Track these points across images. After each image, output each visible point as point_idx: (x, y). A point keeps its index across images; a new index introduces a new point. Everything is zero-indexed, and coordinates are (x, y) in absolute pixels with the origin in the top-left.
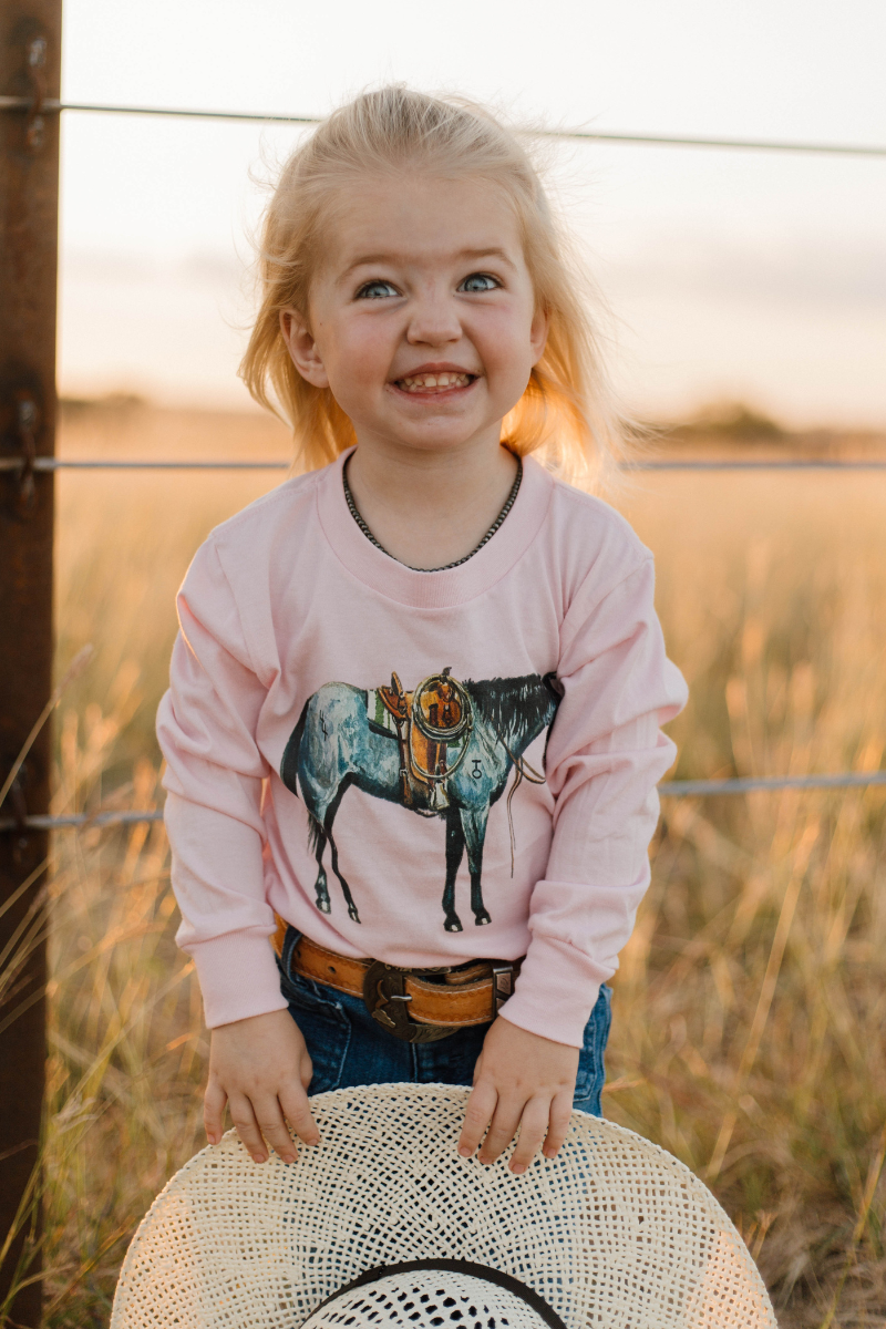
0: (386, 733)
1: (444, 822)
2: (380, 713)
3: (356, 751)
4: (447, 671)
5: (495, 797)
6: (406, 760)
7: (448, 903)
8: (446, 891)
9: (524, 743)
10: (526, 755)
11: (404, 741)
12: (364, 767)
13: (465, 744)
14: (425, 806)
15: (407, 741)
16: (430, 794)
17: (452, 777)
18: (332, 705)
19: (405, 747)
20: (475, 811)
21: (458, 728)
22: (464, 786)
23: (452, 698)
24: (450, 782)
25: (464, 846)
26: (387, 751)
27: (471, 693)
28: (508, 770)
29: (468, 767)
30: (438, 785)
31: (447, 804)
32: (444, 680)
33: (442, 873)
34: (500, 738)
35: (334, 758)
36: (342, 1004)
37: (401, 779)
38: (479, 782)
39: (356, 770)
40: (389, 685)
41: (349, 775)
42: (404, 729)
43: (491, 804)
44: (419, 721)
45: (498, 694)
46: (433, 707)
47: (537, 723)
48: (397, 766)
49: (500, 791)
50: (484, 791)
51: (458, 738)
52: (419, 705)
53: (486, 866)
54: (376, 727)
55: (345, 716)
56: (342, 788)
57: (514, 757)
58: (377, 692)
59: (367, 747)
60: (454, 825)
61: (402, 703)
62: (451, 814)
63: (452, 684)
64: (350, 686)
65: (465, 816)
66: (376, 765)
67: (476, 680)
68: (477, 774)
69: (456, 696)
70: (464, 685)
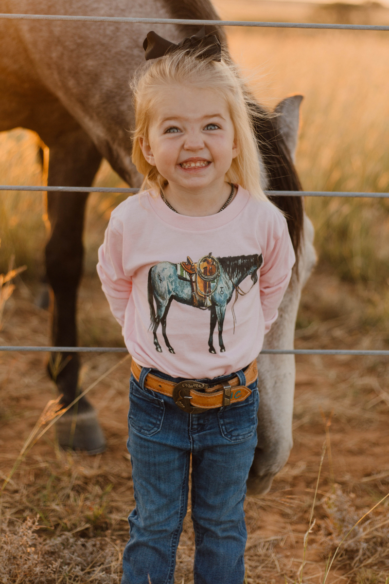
0: (185, 279)
1: (210, 311)
2: (182, 272)
3: (174, 287)
4: (210, 254)
5: (228, 301)
6: (195, 289)
7: (210, 343)
8: (210, 338)
9: (239, 281)
10: (239, 286)
11: (194, 282)
12: (177, 293)
13: (217, 281)
14: (203, 305)
15: (195, 282)
16: (205, 301)
17: (213, 294)
18: (163, 270)
19: (194, 284)
20: (221, 307)
21: (215, 275)
22: (217, 297)
23: (213, 264)
24: (212, 296)
25: (217, 321)
26: (186, 286)
27: (219, 262)
28: (233, 291)
29: (219, 289)
30: (208, 298)
31: (211, 305)
32: (210, 257)
33: (209, 331)
34: (230, 279)
35: (165, 290)
36: (164, 400)
37: (192, 296)
38: (223, 295)
39: (174, 294)
40: (186, 261)
41: (172, 295)
42: (194, 278)
43: (227, 304)
44: (200, 274)
45: (230, 263)
46: (205, 268)
47: (245, 274)
48: (190, 291)
49: (230, 298)
50: (224, 299)
51: (215, 279)
52: (199, 268)
53: (225, 328)
54: (181, 278)
55: (169, 274)
56: (170, 301)
57: (236, 286)
58: (181, 264)
59: (178, 285)
60: (213, 313)
61: (193, 267)
62: (212, 308)
63: (213, 259)
64: (170, 262)
65: (217, 309)
66: (182, 292)
67: (221, 257)
68: (222, 292)
69: (214, 263)
70: (217, 259)
